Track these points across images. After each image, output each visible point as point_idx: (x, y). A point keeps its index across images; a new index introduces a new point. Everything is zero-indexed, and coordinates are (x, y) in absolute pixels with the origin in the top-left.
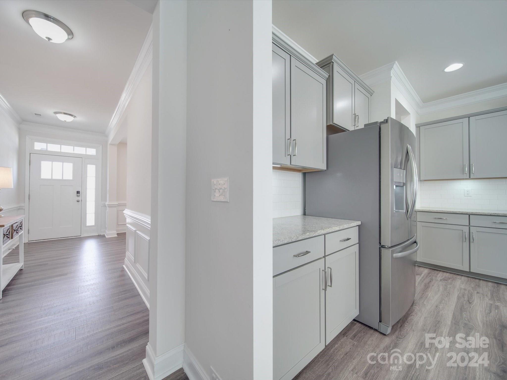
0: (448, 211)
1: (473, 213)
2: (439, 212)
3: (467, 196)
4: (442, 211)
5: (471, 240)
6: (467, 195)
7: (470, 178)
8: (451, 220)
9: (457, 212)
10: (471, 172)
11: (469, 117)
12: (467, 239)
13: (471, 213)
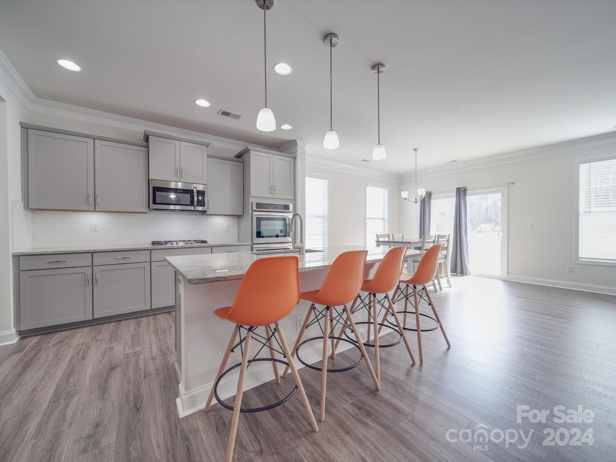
0: (67, 251)
1: (96, 251)
2: (54, 253)
3: (95, 232)
4: (59, 251)
5: (94, 282)
6: (94, 230)
7: (95, 211)
8: (71, 261)
9: (78, 252)
10: (96, 203)
11: (94, 139)
12: (89, 283)
13: (94, 251)
